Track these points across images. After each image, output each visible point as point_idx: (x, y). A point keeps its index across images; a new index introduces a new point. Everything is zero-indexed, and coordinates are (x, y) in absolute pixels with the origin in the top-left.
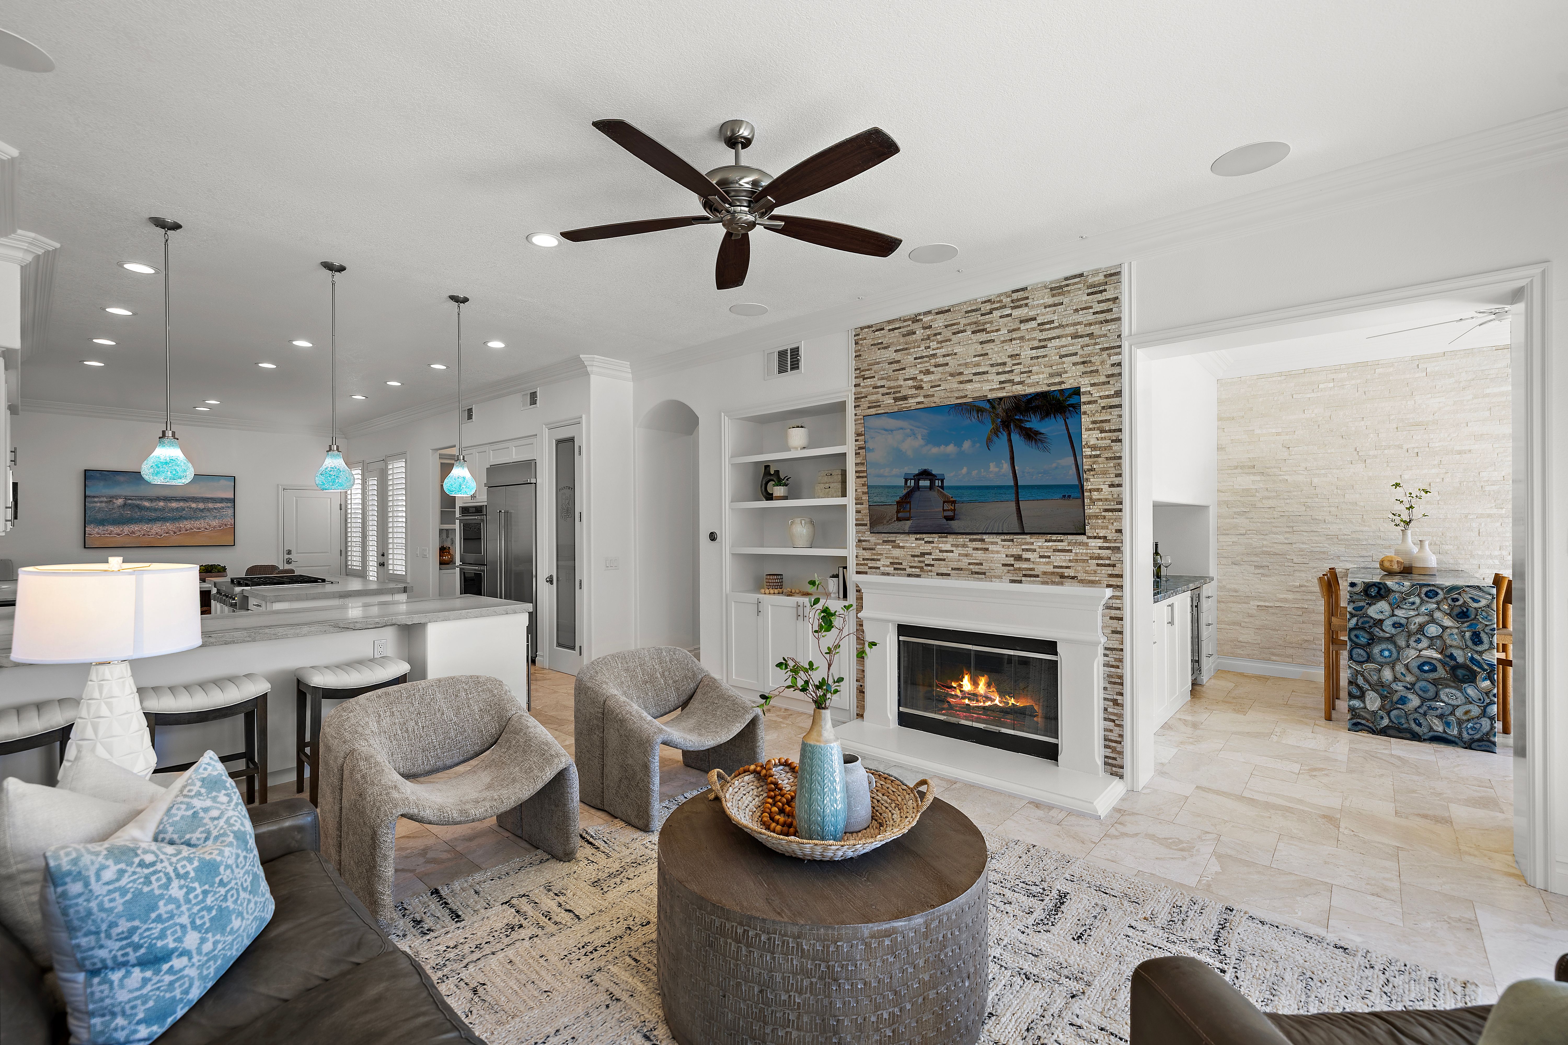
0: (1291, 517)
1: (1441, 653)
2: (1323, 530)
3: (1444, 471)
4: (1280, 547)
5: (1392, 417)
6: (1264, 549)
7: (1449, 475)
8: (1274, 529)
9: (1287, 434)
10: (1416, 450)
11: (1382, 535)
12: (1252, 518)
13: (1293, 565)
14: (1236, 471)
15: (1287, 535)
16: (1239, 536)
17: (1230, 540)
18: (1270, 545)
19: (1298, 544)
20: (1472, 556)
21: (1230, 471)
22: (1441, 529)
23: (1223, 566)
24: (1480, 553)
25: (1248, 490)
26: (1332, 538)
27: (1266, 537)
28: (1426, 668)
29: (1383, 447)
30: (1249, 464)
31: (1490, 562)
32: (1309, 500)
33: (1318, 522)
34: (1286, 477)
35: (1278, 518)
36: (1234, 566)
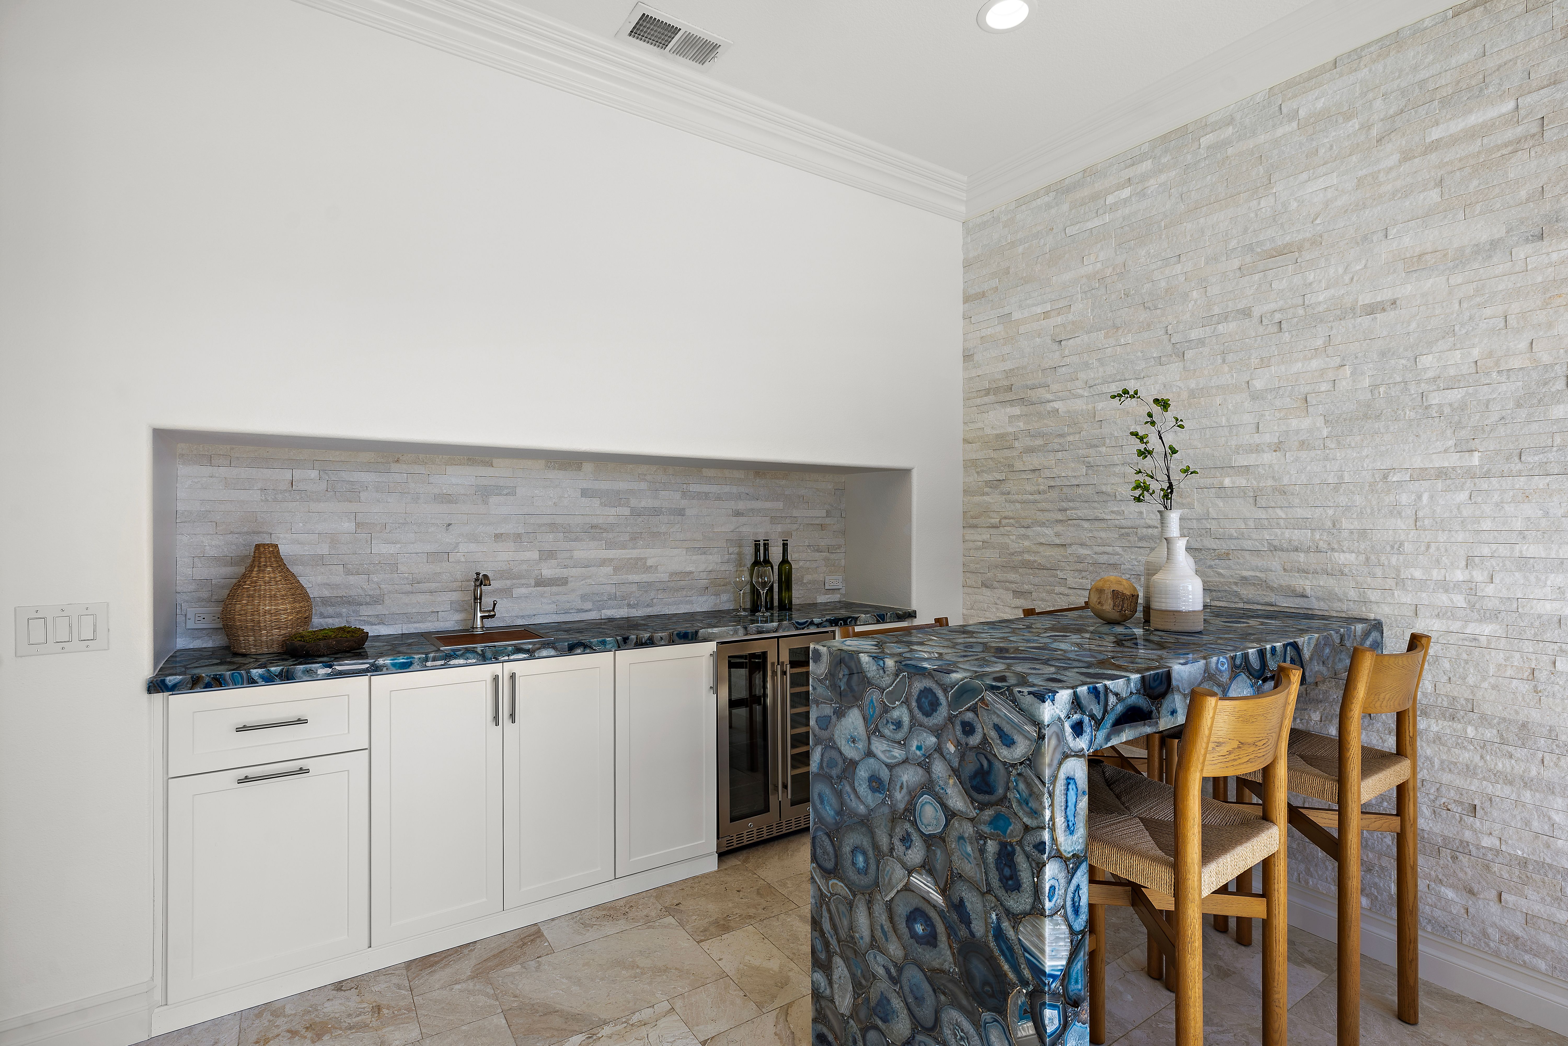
0: (1065, 490)
1: (943, 892)
2: (1113, 516)
3: (1338, 360)
4: (1049, 552)
5: (1233, 244)
6: (1027, 557)
7: (1348, 370)
8: (1041, 517)
9: (1059, 314)
10: (1278, 317)
11: (1213, 525)
12: (1009, 493)
13: (1067, 591)
14: (986, 399)
15: (1059, 528)
16: (992, 531)
17: (979, 538)
18: (1034, 548)
19: (1074, 547)
20: (1400, 582)
21: (979, 401)
22: (1330, 512)
23: (970, 590)
24: (1418, 574)
25: (1001, 437)
26: (1128, 534)
27: (1029, 532)
28: (919, 928)
29: (1215, 319)
30: (1006, 383)
31: (1443, 599)
32: (1092, 451)
33: (1105, 498)
34: (1056, 405)
35: (1044, 492)
36: (984, 590)
